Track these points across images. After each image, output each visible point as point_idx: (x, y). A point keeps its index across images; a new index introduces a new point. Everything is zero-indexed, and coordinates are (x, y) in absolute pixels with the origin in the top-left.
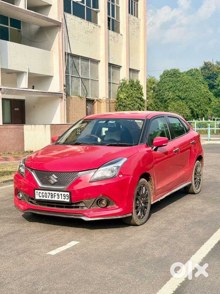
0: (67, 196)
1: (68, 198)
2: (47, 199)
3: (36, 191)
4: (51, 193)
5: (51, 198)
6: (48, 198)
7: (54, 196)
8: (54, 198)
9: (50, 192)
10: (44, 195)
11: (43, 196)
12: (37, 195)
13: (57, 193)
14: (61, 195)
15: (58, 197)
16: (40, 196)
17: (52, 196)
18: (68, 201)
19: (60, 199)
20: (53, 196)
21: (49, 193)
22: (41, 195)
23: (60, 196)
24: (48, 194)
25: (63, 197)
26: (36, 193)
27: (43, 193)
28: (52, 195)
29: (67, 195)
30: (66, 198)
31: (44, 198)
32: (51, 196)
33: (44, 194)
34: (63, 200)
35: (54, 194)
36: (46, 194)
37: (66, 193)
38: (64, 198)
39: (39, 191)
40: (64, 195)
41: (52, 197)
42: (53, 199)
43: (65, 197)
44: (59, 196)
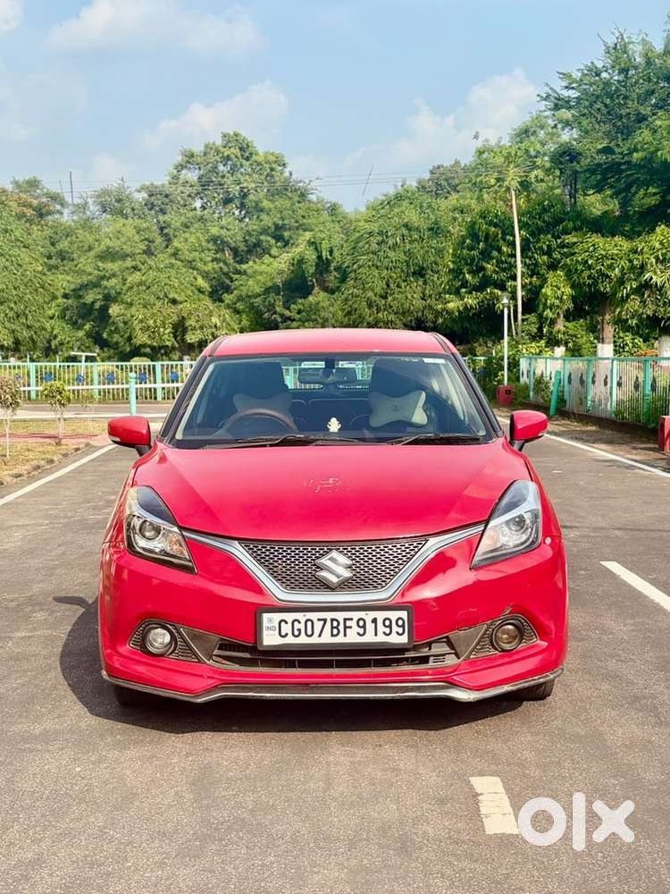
0: (400, 623)
1: (400, 630)
2: (315, 640)
3: (266, 616)
4: (332, 620)
5: (332, 635)
6: (320, 636)
7: (345, 627)
8: (345, 635)
9: (328, 615)
10: (299, 630)
11: (296, 633)
12: (272, 632)
13: (356, 615)
14: (374, 621)
15: (361, 631)
16: (283, 634)
17: (337, 628)
18: (404, 639)
19: (370, 638)
20: (341, 628)
21: (325, 621)
22: (286, 629)
23: (370, 626)
24: (318, 625)
25: (381, 628)
26: (265, 623)
27: (296, 623)
28: (335, 624)
29: (400, 618)
30: (394, 631)
31: (303, 640)
32: (332, 628)
33: (302, 626)
34: (381, 638)
35: (345, 620)
36: (309, 624)
37: (394, 615)
38: (387, 631)
39: (277, 617)
40: (387, 623)
41: (335, 631)
42: (340, 639)
43: (390, 626)
44: (364, 627)
